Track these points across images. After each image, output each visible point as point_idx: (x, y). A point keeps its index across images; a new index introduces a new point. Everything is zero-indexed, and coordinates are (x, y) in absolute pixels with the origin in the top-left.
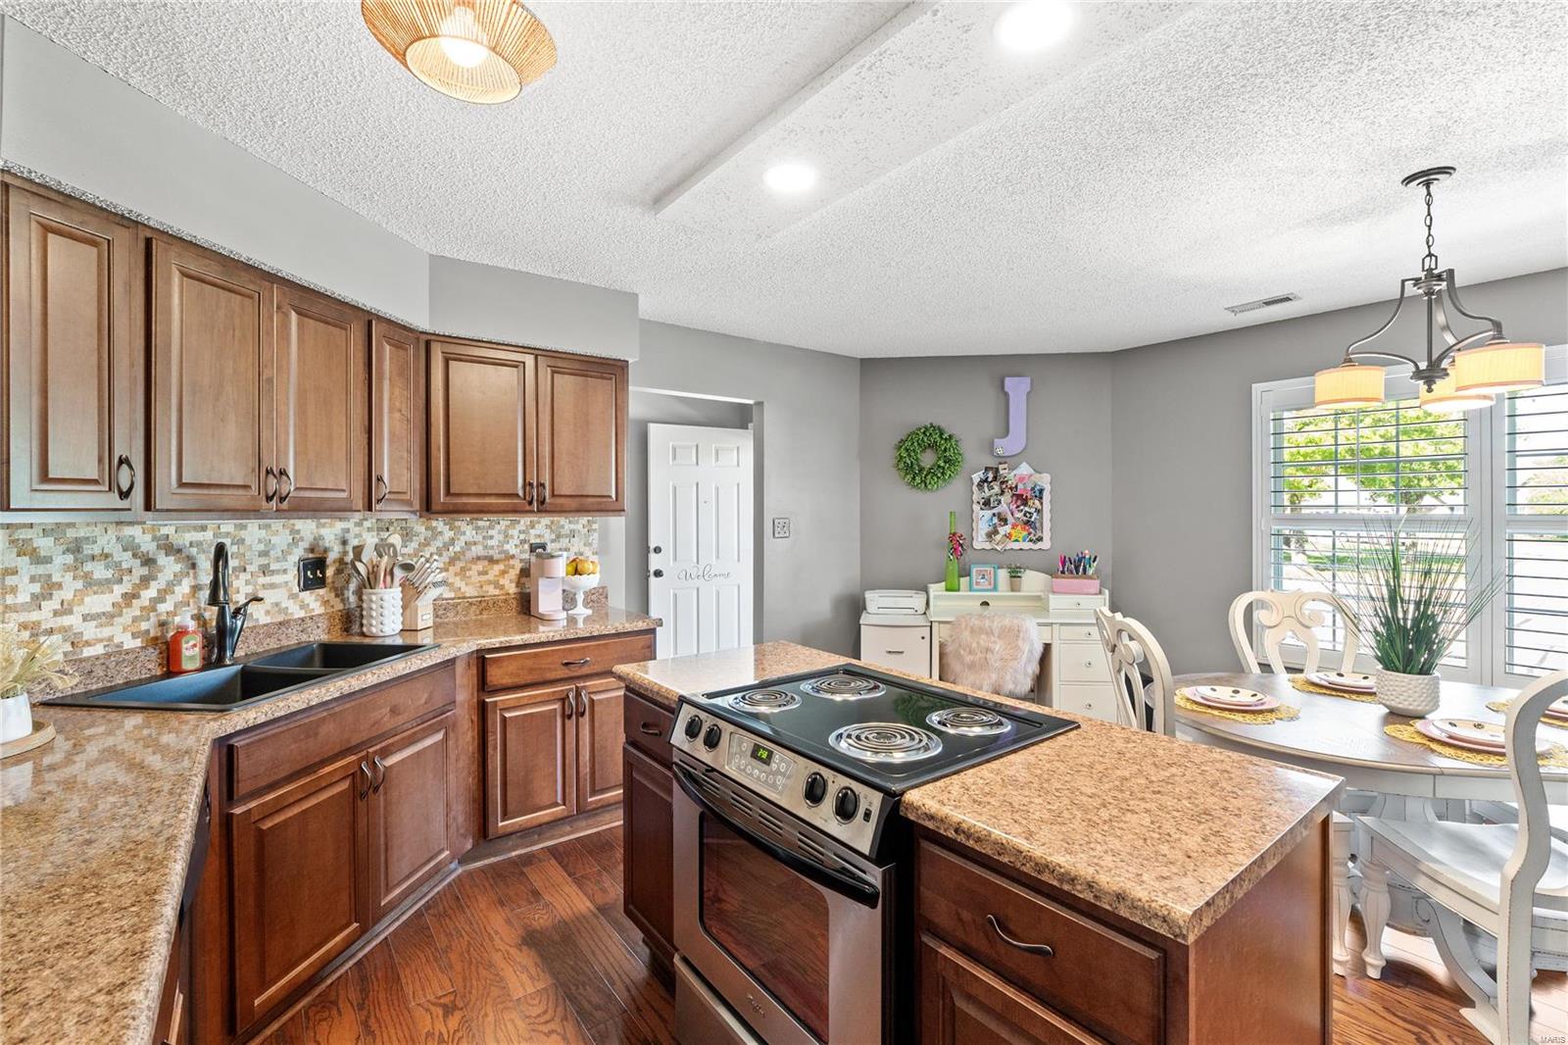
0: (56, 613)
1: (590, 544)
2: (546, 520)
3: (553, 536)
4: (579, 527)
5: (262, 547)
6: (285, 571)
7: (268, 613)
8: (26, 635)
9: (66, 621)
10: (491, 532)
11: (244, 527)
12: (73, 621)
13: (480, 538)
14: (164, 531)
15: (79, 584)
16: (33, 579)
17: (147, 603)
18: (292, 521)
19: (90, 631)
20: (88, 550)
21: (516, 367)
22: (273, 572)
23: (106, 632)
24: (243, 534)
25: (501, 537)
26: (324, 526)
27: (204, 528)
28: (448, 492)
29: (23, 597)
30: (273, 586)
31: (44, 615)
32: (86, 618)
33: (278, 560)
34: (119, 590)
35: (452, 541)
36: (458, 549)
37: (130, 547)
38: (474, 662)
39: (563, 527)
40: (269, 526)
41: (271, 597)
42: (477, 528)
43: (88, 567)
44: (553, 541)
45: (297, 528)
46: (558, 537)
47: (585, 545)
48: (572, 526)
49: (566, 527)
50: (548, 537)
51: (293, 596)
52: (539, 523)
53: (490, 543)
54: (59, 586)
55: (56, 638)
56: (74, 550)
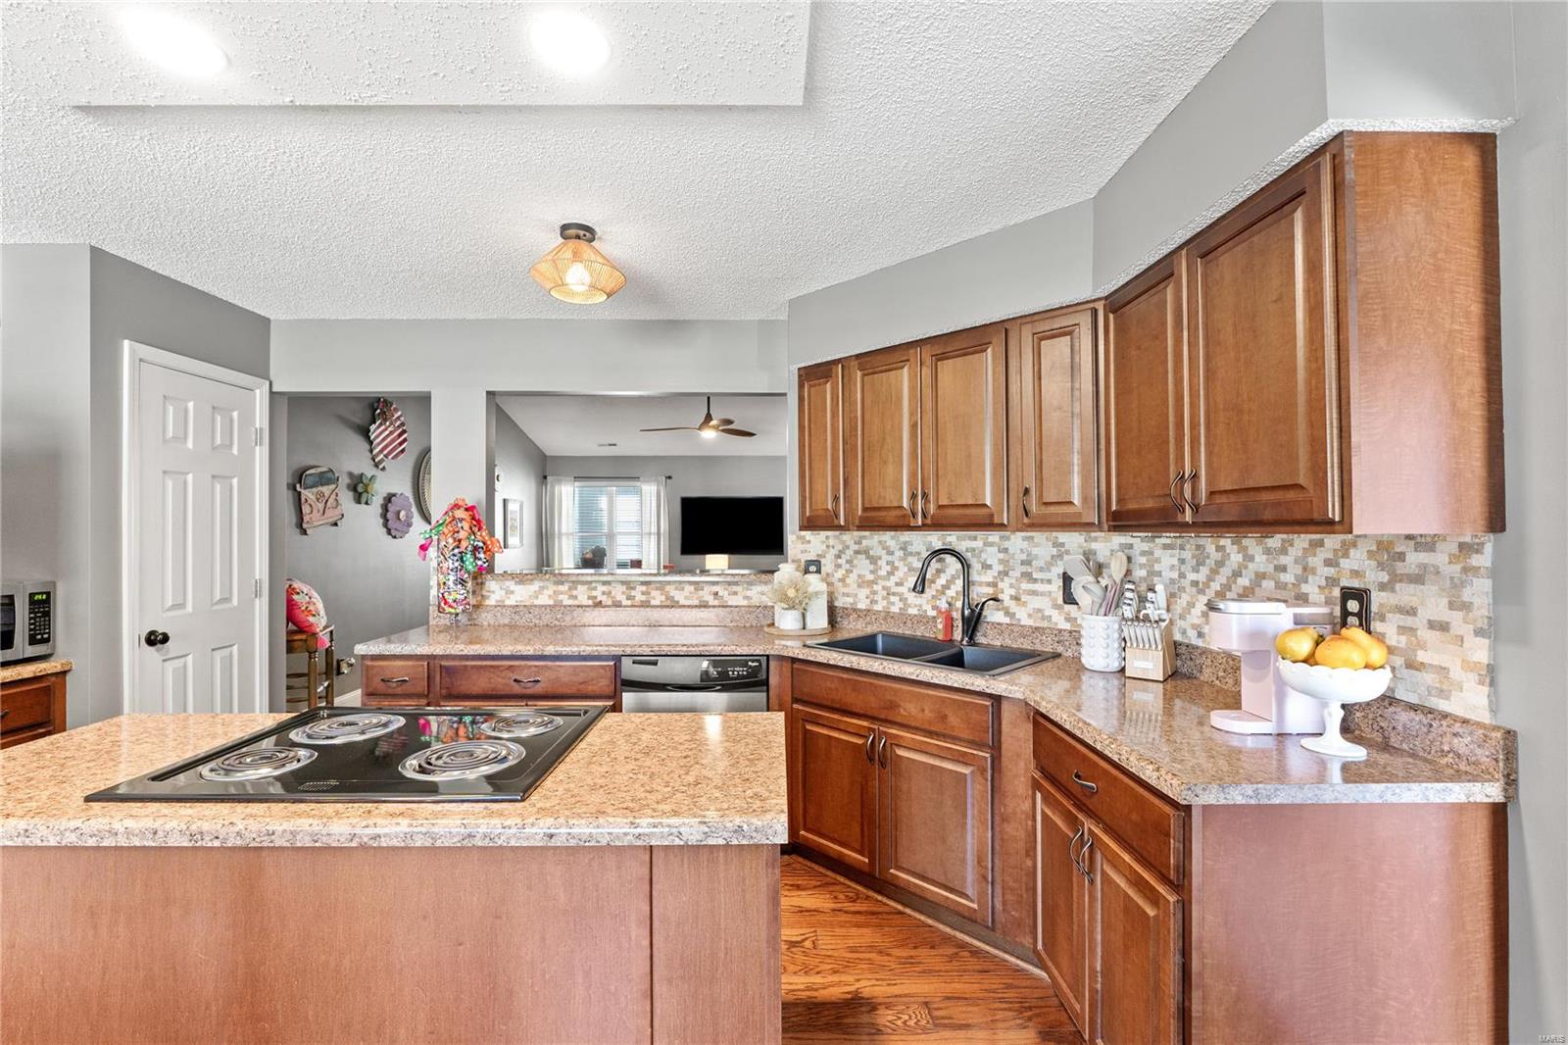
0: (897, 584)
5: (1024, 557)
6: (1049, 581)
7: (1032, 616)
8: (885, 593)
9: (900, 589)
11: (1008, 538)
13: (1270, 568)
14: (949, 539)
15: (906, 569)
16: (888, 563)
17: (940, 588)
18: (1054, 534)
20: (910, 549)
22: (1035, 581)
24: (1006, 544)
25: (1299, 570)
26: (1095, 539)
27: (975, 539)
29: (883, 573)
30: (1034, 593)
31: (891, 583)
33: (1041, 570)
39: (1401, 557)
40: (1032, 538)
41: (1035, 603)
42: (1268, 551)
43: (910, 559)
44: (1382, 587)
45: (1060, 541)
49: (1410, 558)
51: (1056, 606)
54: (897, 568)
56: (904, 548)
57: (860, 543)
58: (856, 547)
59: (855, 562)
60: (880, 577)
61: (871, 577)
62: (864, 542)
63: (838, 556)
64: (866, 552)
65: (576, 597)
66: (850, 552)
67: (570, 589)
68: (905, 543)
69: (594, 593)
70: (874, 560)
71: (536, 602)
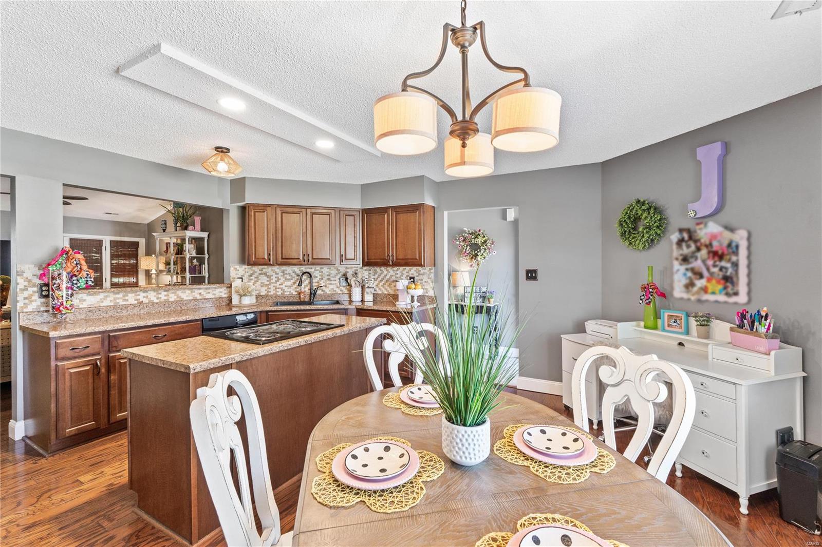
0: (280, 285)
1: (430, 278)
2: (415, 268)
3: (417, 275)
4: (426, 271)
5: (328, 274)
6: (335, 280)
7: (330, 291)
8: (274, 288)
9: (282, 286)
10: (397, 272)
11: (323, 268)
12: (283, 286)
13: (394, 274)
14: (302, 269)
15: (284, 279)
16: (276, 277)
19: (286, 289)
20: (286, 272)
22: (331, 281)
23: (289, 290)
24: (322, 270)
25: (401, 274)
26: (348, 268)
27: (312, 268)
28: (368, 258)
29: (273, 281)
30: (331, 284)
32: (285, 286)
33: (333, 277)
34: (292, 281)
35: (386, 275)
36: (388, 277)
37: (294, 272)
39: (420, 271)
40: (330, 268)
41: (331, 287)
42: (394, 271)
43: (286, 276)
44: (417, 276)
45: (339, 269)
46: (419, 274)
47: (428, 278)
48: (424, 271)
49: (422, 271)
50: (415, 275)
51: (337, 287)
52: (412, 269)
53: (397, 276)
54: (280, 279)
55: (280, 290)
56: (283, 272)
57: (262, 270)
58: (260, 272)
59: (259, 278)
60: (273, 283)
61: (268, 283)
62: (264, 270)
63: (251, 275)
64: (265, 274)
65: (127, 300)
66: (257, 274)
67: (124, 296)
68: (284, 270)
69: (138, 297)
70: (269, 277)
71: (102, 305)
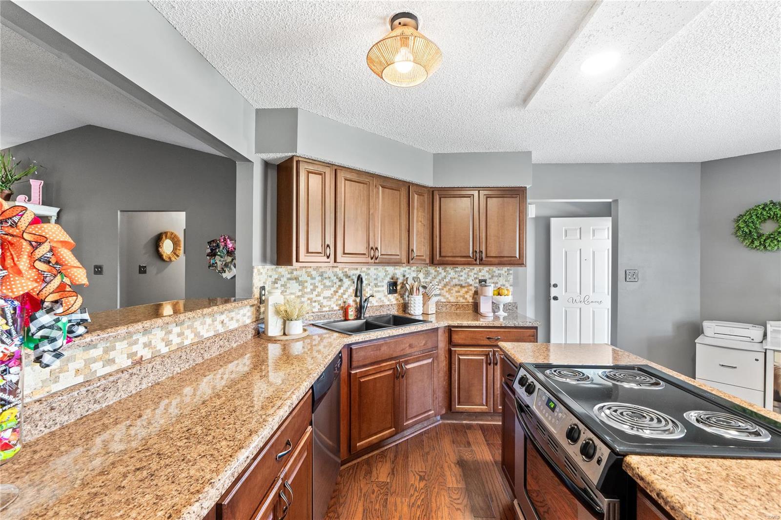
0: (316, 296)
1: (509, 281)
2: (486, 268)
3: (490, 276)
4: (503, 272)
5: (375, 277)
6: (383, 286)
7: (377, 301)
8: (309, 301)
10: (461, 274)
11: (369, 269)
12: (320, 298)
13: (456, 276)
14: (345, 270)
15: (322, 287)
16: (311, 284)
17: (340, 295)
18: (385, 267)
19: (325, 303)
20: (325, 275)
21: (470, 197)
22: (379, 286)
23: (329, 303)
24: (369, 271)
25: (466, 276)
26: (397, 269)
27: (357, 269)
28: (440, 256)
29: (309, 290)
30: (379, 292)
31: (313, 296)
32: (324, 298)
33: (380, 282)
34: (333, 289)
35: (445, 277)
36: (447, 280)
37: (336, 275)
38: (447, 331)
39: (495, 272)
40: (378, 269)
41: (378, 295)
42: (456, 271)
43: (325, 281)
44: (490, 279)
45: (387, 270)
46: (493, 276)
47: (506, 281)
48: (499, 272)
49: (497, 272)
50: (487, 276)
51: (385, 296)
52: (483, 269)
53: (461, 278)
54: (317, 287)
55: (316, 304)
56: (321, 275)
57: (292, 273)
58: (289, 276)
59: (288, 285)
60: (306, 293)
61: (300, 294)
62: (295, 272)
63: (275, 282)
64: (296, 279)
65: (112, 361)
66: (284, 280)
67: (106, 351)
68: (322, 272)
69: (134, 348)
70: (302, 283)
